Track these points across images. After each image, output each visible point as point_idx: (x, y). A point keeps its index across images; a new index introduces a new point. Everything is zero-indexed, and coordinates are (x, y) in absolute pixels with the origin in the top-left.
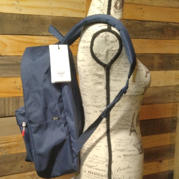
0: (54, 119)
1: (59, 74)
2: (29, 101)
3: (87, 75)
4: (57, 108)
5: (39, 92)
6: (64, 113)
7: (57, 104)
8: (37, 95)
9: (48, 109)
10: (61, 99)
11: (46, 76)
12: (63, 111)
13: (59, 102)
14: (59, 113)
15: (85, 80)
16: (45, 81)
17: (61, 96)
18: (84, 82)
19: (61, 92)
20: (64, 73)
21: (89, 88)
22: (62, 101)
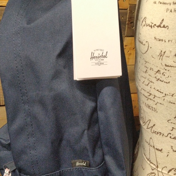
0: (78, 164)
1: (94, 58)
2: (18, 122)
3: (166, 65)
4: (85, 141)
5: (42, 102)
6: (101, 147)
7: (86, 131)
8: (37, 110)
9: (64, 142)
10: (95, 115)
11: (62, 62)
12: (99, 143)
13: (89, 127)
14: (90, 154)
15: (158, 76)
16: (56, 75)
17: (95, 110)
18: (154, 80)
19: (96, 101)
20: (105, 57)
21: (168, 98)
22: (97, 121)
